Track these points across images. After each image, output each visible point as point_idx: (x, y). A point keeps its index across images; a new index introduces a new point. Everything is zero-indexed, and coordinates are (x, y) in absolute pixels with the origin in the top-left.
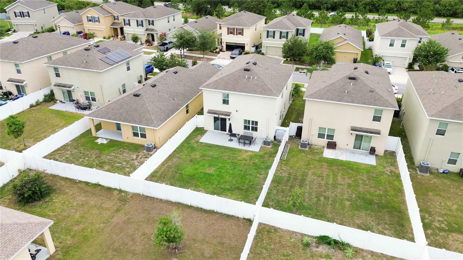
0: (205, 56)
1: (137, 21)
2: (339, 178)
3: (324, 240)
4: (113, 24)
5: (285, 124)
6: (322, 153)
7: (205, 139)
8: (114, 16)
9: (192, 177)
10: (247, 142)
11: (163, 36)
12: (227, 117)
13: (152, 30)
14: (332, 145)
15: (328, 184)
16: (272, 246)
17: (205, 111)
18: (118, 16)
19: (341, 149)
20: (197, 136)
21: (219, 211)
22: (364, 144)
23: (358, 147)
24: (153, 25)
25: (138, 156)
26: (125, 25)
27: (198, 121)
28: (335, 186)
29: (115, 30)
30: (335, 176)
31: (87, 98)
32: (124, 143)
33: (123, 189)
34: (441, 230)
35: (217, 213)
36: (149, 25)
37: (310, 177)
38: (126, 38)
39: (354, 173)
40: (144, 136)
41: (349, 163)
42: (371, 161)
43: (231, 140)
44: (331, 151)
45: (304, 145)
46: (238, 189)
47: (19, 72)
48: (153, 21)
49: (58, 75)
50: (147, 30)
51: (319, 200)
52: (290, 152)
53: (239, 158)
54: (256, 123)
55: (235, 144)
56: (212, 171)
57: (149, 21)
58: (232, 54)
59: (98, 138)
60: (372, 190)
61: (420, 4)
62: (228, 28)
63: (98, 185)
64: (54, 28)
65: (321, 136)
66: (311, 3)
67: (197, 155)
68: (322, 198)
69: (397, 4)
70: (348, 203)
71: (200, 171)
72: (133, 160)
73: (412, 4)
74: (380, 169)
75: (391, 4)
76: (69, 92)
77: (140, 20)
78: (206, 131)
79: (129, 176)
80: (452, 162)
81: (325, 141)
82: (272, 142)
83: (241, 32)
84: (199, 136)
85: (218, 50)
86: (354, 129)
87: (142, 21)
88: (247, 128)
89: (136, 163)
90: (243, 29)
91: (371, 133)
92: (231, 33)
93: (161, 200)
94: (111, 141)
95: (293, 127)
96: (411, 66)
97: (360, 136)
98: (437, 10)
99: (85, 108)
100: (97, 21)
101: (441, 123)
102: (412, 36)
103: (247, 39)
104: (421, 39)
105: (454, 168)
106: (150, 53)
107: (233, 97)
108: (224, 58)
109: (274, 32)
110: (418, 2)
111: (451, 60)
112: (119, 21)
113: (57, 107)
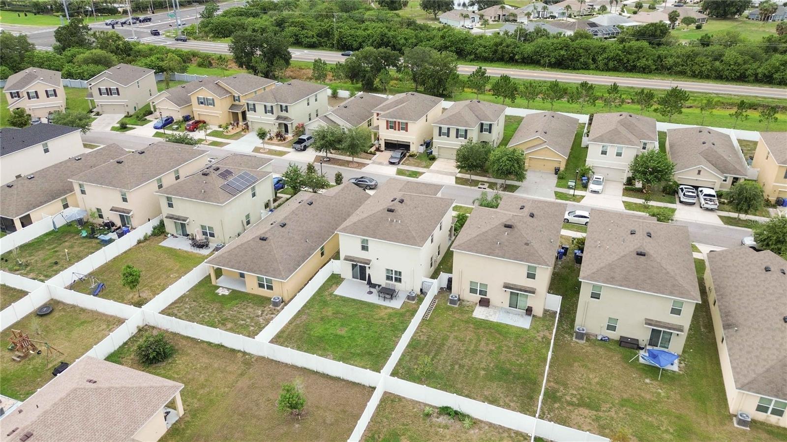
0: (356, 159)
1: (265, 106)
2: (483, 343)
3: (446, 411)
4: (233, 106)
5: (435, 276)
6: (473, 311)
7: (341, 291)
8: (234, 96)
9: (321, 339)
10: (388, 296)
11: (301, 129)
12: (367, 266)
13: (286, 118)
14: (484, 303)
15: (468, 350)
16: (393, 416)
17: (342, 256)
18: (239, 97)
19: (495, 307)
20: (331, 287)
21: (346, 378)
22: (521, 302)
23: (513, 304)
24: (287, 112)
25: (263, 311)
26: (249, 111)
27: (335, 267)
28: (474, 353)
29: (235, 115)
30: (479, 340)
31: (205, 234)
32: (248, 294)
33: (247, 351)
34: (570, 404)
35: (343, 380)
36: (282, 111)
37: (451, 341)
38: (250, 127)
39: (501, 338)
40: (270, 288)
41: (499, 325)
42: (525, 323)
43: (370, 293)
44: (483, 309)
45: (453, 302)
46: (369, 354)
47: (125, 200)
48: (286, 107)
49: (171, 205)
50: (278, 118)
51: (453, 369)
52: (435, 310)
53: (376, 317)
54: (400, 273)
55: (374, 299)
56: (343, 332)
57: (281, 106)
58: (392, 157)
59: (218, 287)
60: (514, 359)
61: (692, 60)
62: (387, 121)
63: (220, 346)
64: (152, 110)
67: (329, 312)
68: (457, 367)
69: (656, 59)
70: (483, 372)
71: (330, 331)
72: (258, 316)
73: (679, 60)
74: (533, 333)
75: (647, 60)
76: (183, 226)
77: (269, 105)
78: (343, 279)
79: (254, 338)
80: (611, 328)
81: (477, 297)
82: (418, 296)
83: (405, 129)
84: (334, 286)
85: (373, 149)
86: (506, 286)
87: (272, 107)
88: (389, 278)
89: (261, 320)
90: (407, 124)
91: (526, 291)
92: (391, 127)
93: (286, 365)
94: (234, 292)
95: (444, 277)
96: (630, 181)
97: (515, 293)
98: (716, 71)
99: (201, 246)
100: (211, 104)
101: (594, 286)
102: (631, 143)
103: (412, 136)
104: (645, 144)
105: (614, 335)
106: (281, 154)
107: (372, 243)
108: (380, 164)
109: (449, 129)
110: (689, 56)
111: (683, 176)
112: (240, 104)
113: (168, 243)
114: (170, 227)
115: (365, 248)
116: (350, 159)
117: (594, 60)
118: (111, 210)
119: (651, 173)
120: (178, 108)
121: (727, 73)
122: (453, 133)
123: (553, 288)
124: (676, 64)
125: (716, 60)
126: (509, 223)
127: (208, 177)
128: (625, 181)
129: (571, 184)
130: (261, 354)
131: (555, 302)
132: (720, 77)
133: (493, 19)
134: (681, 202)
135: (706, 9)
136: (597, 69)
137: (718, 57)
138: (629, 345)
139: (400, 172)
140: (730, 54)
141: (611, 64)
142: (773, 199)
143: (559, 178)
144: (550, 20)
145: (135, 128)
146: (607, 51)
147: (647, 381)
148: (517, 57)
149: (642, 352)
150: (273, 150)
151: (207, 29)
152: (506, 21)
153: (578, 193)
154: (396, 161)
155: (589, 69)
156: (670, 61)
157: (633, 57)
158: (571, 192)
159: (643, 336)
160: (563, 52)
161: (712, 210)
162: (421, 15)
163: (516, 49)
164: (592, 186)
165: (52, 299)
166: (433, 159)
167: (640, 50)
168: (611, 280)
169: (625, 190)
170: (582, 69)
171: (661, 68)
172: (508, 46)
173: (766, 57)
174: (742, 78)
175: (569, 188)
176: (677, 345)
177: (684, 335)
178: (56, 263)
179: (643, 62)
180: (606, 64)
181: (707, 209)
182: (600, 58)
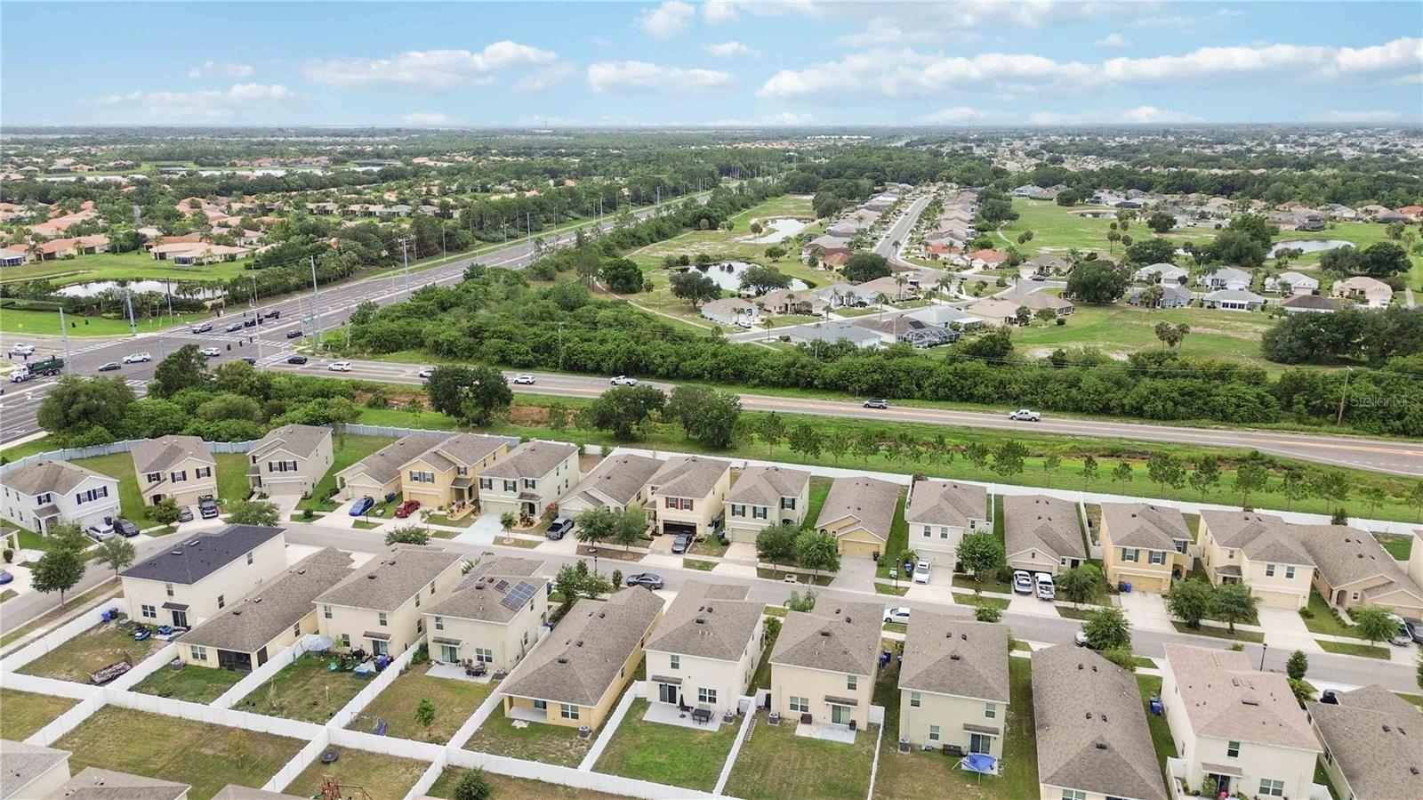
0: (631, 549)
1: (505, 482)
2: (808, 761)
4: (456, 481)
5: (751, 692)
6: (795, 730)
7: (650, 716)
8: (459, 468)
9: (641, 767)
10: (703, 719)
11: (553, 511)
12: (677, 686)
13: (532, 496)
14: (807, 719)
15: (794, 769)
17: (649, 675)
18: (465, 469)
19: (818, 723)
20: (638, 712)
22: (843, 717)
23: (836, 719)
24: (534, 488)
25: (571, 743)
26: (482, 488)
27: (639, 689)
28: (801, 771)
29: (460, 494)
30: (804, 758)
31: (480, 658)
32: (549, 726)
33: (568, 784)
36: (527, 487)
37: (776, 762)
38: (482, 508)
39: (827, 755)
40: (575, 716)
41: (823, 742)
42: (849, 738)
43: (683, 716)
44: (806, 726)
45: (773, 721)
46: (695, 779)
47: (384, 623)
48: (534, 482)
49: (440, 627)
50: (522, 496)
52: (756, 731)
53: (694, 741)
54: (715, 691)
55: (688, 722)
56: (663, 760)
57: (526, 481)
58: (676, 544)
59: (513, 720)
60: (840, 774)
61: (1042, 387)
62: (667, 498)
63: (537, 782)
64: (339, 487)
65: (793, 707)
66: (828, 380)
67: (643, 739)
69: (997, 385)
70: (811, 789)
71: (649, 760)
72: (567, 749)
73: (1027, 387)
74: (857, 748)
75: (986, 386)
76: (453, 650)
77: (510, 480)
78: (649, 703)
79: (576, 768)
80: (934, 737)
81: (799, 714)
82: (734, 716)
83: (690, 506)
84: (641, 711)
85: (648, 533)
86: (828, 699)
87: (515, 483)
88: (702, 698)
89: (572, 752)
90: (692, 501)
91: (848, 703)
92: (672, 506)
93: (612, 795)
94: (532, 723)
95: (761, 694)
96: (959, 568)
97: (838, 707)
98: (1074, 401)
99: (477, 674)
100: (429, 480)
101: (913, 693)
102: (956, 523)
103: (699, 516)
104: (973, 522)
105: (938, 744)
106: (532, 545)
107: (684, 660)
108: (661, 553)
110: (1038, 382)
111: (1018, 559)
112: (468, 477)
113: (435, 672)
114: (435, 652)
115: (675, 666)
116: (624, 548)
117: (918, 385)
118: (364, 636)
119: (979, 560)
120: (380, 485)
121: (1086, 404)
122: (749, 512)
123: (876, 700)
124: (1024, 393)
125: (1071, 387)
126: (826, 631)
127: (484, 591)
128: (954, 567)
129: (893, 573)
130: (584, 786)
131: (878, 714)
132: (1078, 409)
133: (778, 310)
134: (1016, 591)
135: (1072, 292)
136: (923, 397)
137: (1075, 383)
138: (952, 752)
139: (688, 564)
140: (1089, 379)
141: (941, 392)
142: (1114, 584)
143: (879, 566)
144: (859, 308)
145: (323, 516)
146: (935, 373)
147: (968, 786)
148: (816, 382)
149: (964, 759)
150: (519, 540)
152: (797, 312)
153: (902, 583)
154: (682, 548)
155: (913, 398)
156: (1015, 388)
157: (968, 382)
158: (894, 583)
159: (964, 742)
160: (876, 376)
161: (1049, 600)
162: (672, 303)
163: (815, 372)
164: (917, 576)
165: (330, 745)
166: (727, 544)
167: (976, 374)
168: (927, 686)
169: (955, 577)
170: (905, 397)
171: (1003, 396)
172: (803, 367)
173: (1133, 381)
174: (1105, 411)
175: (891, 577)
176: (996, 748)
177: (1000, 737)
178: (315, 704)
179: (981, 390)
180: (935, 392)
181: (1043, 599)
182: (926, 384)
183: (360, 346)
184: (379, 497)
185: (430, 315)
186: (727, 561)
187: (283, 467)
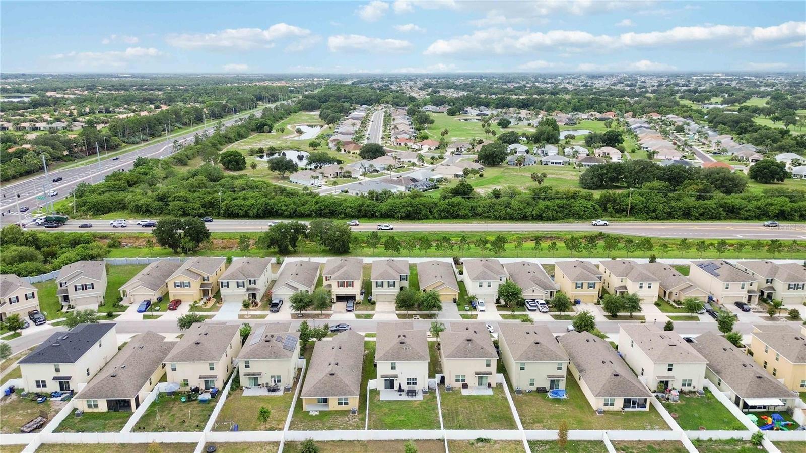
1: (237, 282)
2: (476, 407)
3: (480, 440)
4: (202, 285)
5: (432, 376)
6: (461, 392)
7: (383, 397)
8: (203, 277)
9: (393, 424)
10: (414, 394)
11: (269, 297)
12: (395, 379)
13: (254, 289)
14: (465, 386)
15: (471, 411)
17: (379, 375)
18: (208, 277)
19: (471, 387)
20: (375, 397)
21: (422, 439)
22: (484, 381)
23: (480, 384)
24: (255, 284)
25: (348, 418)
26: (222, 287)
27: (373, 384)
28: (475, 412)
29: (205, 292)
30: (473, 406)
31: (274, 381)
32: (331, 411)
33: (359, 439)
34: (530, 423)
35: (421, 440)
36: (250, 284)
37: (460, 410)
38: (223, 300)
39: (483, 402)
40: (346, 403)
41: (478, 396)
42: (490, 392)
43: (401, 395)
44: (465, 390)
45: (448, 389)
46: (424, 425)
47: (212, 369)
48: (255, 280)
49: (248, 366)
50: (248, 290)
52: (442, 396)
53: (414, 406)
54: (416, 379)
55: (404, 397)
56: (402, 418)
58: (346, 307)
59: (309, 411)
60: (495, 410)
61: (493, 209)
62: (338, 282)
63: (341, 441)
64: (122, 296)
65: (457, 381)
66: (383, 212)
67: (386, 410)
68: (471, 420)
69: (470, 208)
71: (395, 419)
72: (348, 421)
73: (485, 209)
74: (496, 396)
75: (465, 210)
76: (256, 379)
77: (240, 281)
80: (532, 384)
81: (460, 384)
82: (428, 390)
83: (351, 284)
84: (377, 396)
85: (329, 302)
86: (477, 374)
87: (243, 282)
88: (408, 384)
89: (352, 423)
90: (353, 282)
91: (486, 374)
92: (341, 286)
93: (386, 441)
94: (321, 412)
95: (438, 377)
96: (498, 301)
97: (481, 377)
98: (509, 214)
99: (274, 390)
100: (187, 286)
101: (521, 364)
102: (495, 279)
103: (355, 290)
104: (501, 277)
105: (534, 388)
106: (263, 317)
108: (340, 312)
109: (382, 282)
110: (490, 206)
111: (526, 294)
112: (209, 282)
113: (246, 393)
114: (244, 381)
115: (393, 368)
116: (319, 312)
117: (431, 212)
118: (200, 378)
119: (512, 296)
120: (151, 292)
122: (386, 284)
123: (499, 371)
124: (484, 212)
125: (507, 207)
126: (468, 339)
127: (270, 343)
128: (495, 301)
129: (467, 308)
130: (369, 439)
131: (500, 378)
132: (511, 218)
133: (332, 176)
134: (529, 310)
135: (480, 160)
136: (434, 218)
137: (508, 205)
138: (542, 391)
140: (514, 203)
141: (443, 214)
142: (572, 301)
143: (458, 305)
144: (375, 173)
145: (119, 315)
146: (438, 205)
147: (557, 405)
148: (377, 214)
149: (548, 393)
150: (254, 315)
151: (85, 208)
152: (344, 177)
153: (474, 313)
154: (351, 309)
155: (429, 219)
156: (480, 210)
157: (456, 208)
158: (469, 313)
159: (547, 385)
160: (409, 208)
161: (546, 312)
162: (268, 175)
163: (376, 208)
164: (479, 308)
165: (207, 443)
167: (459, 204)
168: (528, 359)
169: (498, 307)
170: (424, 219)
171: (474, 214)
172: (368, 206)
173: (535, 202)
174: (524, 218)
175: (466, 311)
176: (562, 385)
177: (565, 379)
178: (184, 422)
179: (463, 212)
180: (440, 215)
181: (544, 312)
182: (435, 211)
183: (84, 211)
184: (154, 300)
185: (123, 190)
186: (379, 312)
187: (84, 287)
